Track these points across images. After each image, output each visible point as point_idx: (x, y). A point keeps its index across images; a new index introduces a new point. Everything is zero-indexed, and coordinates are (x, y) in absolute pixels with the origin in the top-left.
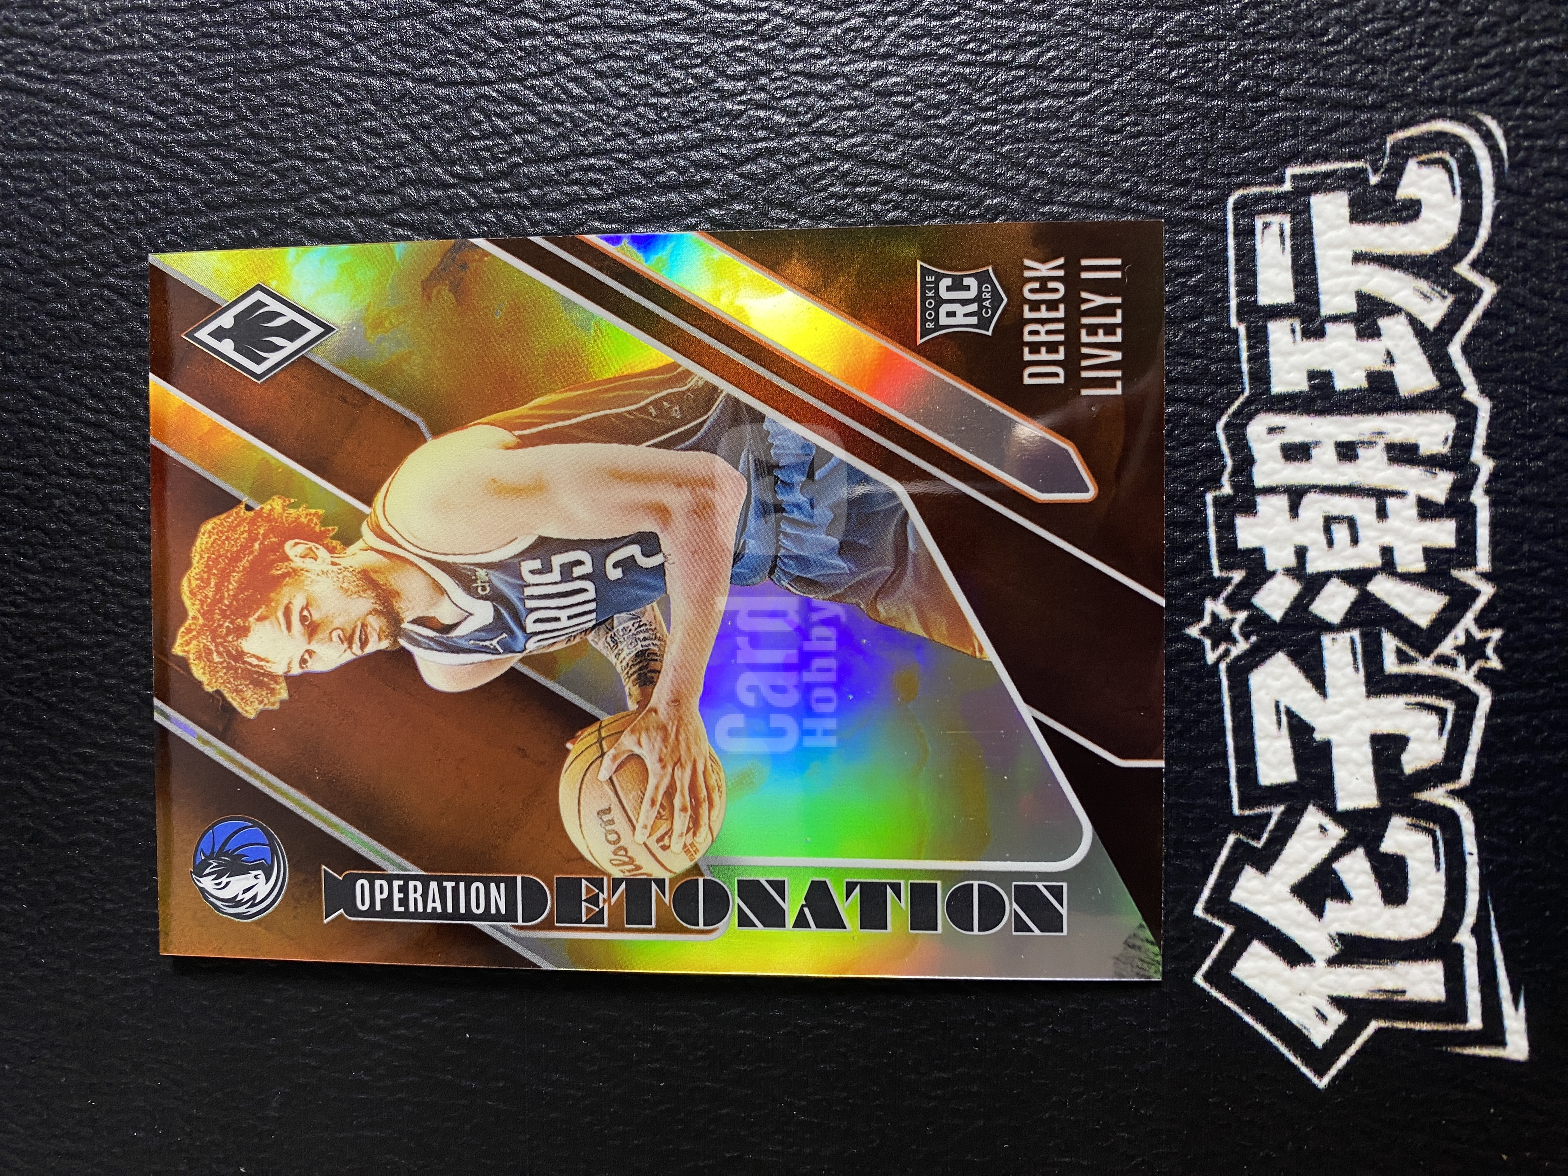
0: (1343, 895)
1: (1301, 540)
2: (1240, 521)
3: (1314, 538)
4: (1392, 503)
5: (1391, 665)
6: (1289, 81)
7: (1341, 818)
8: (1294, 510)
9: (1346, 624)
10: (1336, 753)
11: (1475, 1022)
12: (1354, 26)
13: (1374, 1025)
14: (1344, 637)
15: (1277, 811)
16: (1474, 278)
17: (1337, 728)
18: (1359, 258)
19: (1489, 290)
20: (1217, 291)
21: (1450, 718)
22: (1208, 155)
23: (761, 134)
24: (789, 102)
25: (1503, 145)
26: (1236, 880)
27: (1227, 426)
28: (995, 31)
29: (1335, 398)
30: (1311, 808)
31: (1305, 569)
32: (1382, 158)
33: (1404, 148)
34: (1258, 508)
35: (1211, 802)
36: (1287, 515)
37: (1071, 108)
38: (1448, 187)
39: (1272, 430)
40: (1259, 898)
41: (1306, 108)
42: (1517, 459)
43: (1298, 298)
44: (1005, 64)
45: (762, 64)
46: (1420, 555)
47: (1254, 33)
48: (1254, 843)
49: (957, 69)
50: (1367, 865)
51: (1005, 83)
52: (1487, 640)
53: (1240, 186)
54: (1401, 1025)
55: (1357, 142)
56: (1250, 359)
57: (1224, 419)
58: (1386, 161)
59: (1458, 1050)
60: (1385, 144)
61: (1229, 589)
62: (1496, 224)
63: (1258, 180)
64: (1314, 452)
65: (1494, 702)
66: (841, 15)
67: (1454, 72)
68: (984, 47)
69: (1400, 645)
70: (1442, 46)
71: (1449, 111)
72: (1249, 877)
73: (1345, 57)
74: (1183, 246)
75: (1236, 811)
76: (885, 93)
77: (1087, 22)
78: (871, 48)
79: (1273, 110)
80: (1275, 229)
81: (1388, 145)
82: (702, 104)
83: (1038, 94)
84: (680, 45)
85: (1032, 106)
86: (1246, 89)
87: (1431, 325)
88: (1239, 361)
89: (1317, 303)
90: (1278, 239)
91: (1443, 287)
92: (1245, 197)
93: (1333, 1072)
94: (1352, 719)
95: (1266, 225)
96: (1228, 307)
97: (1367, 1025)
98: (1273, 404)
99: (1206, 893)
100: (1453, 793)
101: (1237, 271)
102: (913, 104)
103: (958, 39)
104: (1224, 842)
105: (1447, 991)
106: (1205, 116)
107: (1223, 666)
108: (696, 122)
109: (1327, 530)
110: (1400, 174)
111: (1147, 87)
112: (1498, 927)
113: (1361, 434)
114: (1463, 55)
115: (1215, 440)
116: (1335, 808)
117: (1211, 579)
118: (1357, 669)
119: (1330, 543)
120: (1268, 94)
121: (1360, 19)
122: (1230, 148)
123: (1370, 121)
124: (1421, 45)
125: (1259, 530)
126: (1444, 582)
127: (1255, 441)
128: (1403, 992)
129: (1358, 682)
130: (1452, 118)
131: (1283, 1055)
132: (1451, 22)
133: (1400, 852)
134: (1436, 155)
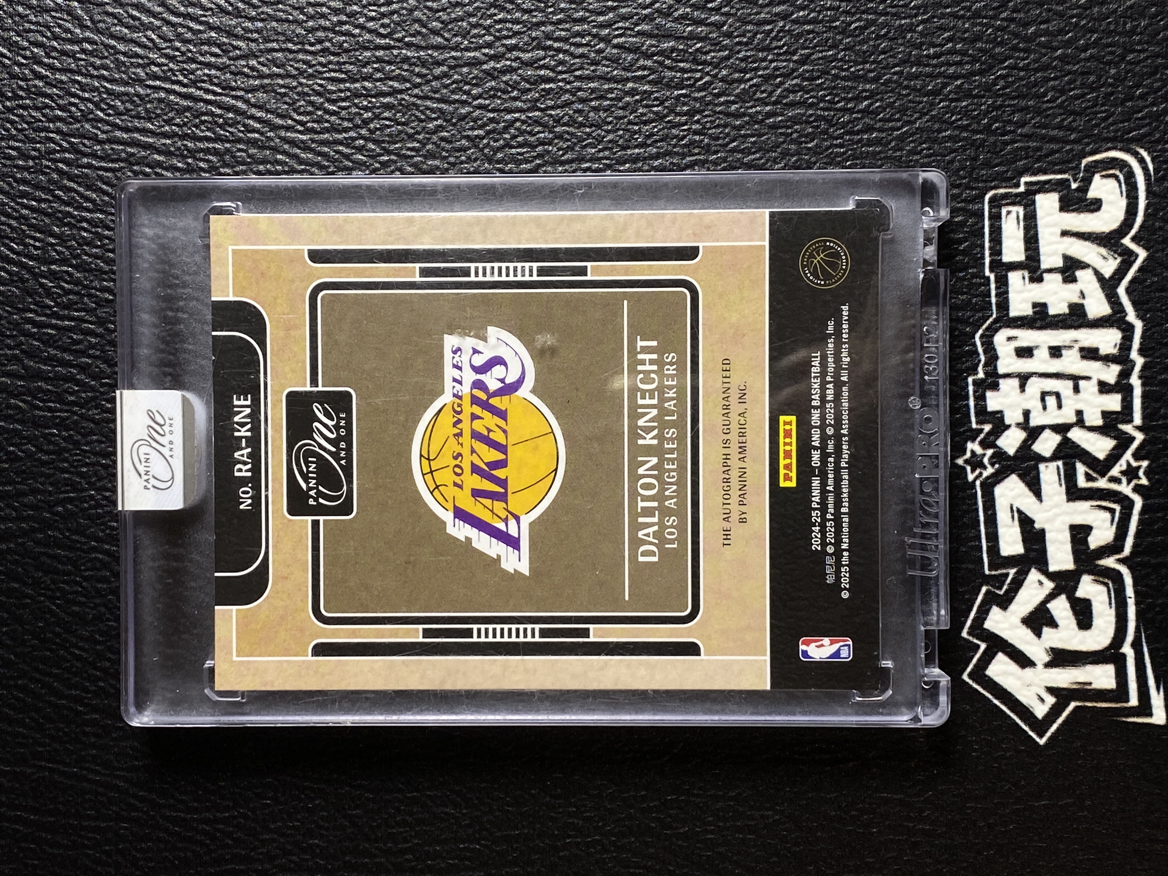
0: (1053, 624)
1: (1027, 406)
2: (989, 394)
3: (1034, 405)
4: (1082, 383)
5: (1082, 482)
6: (1023, 126)
7: (1051, 576)
8: (1022, 387)
9: (1054, 458)
10: (1048, 536)
11: (1134, 701)
12: (1062, 92)
13: (1073, 705)
14: (1053, 465)
15: (1012, 572)
16: (1133, 246)
17: (1048, 520)
18: (1065, 233)
19: (1142, 254)
20: (977, 254)
21: (1117, 515)
22: (974, 169)
23: (696, 151)
24: (714, 130)
25: (1151, 167)
26: (987, 614)
27: (982, 336)
28: (844, 88)
29: (1049, 319)
30: (1033, 570)
31: (1029, 423)
32: (1079, 173)
33: (1092, 167)
34: (1001, 386)
35: (970, 566)
36: (1018, 391)
37: (890, 138)
38: (1118, 190)
39: (1009, 339)
40: (1001, 626)
41: (1034, 141)
42: (1158, 358)
43: (1027, 258)
44: (850, 109)
45: (698, 105)
46: (1099, 415)
47: (1002, 94)
48: (998, 592)
49: (819, 112)
50: (1067, 605)
51: (849, 122)
52: (1139, 467)
53: (992, 188)
54: (1089, 704)
55: (1064, 162)
56: (997, 295)
57: (980, 332)
58: (1081, 175)
59: (1124, 719)
60: (1081, 164)
61: (982, 436)
62: (1146, 215)
63: (1004, 184)
64: (1035, 352)
65: (1144, 506)
66: (748, 76)
67: (1123, 122)
68: (836, 99)
69: (1087, 470)
70: (1116, 106)
71: (1120, 145)
72: (995, 612)
73: (1057, 111)
74: (956, 225)
75: (987, 572)
76: (774, 127)
77: (901, 84)
78: (766, 98)
79: (1013, 142)
80: (1013, 215)
81: (1083, 165)
82: (660, 130)
83: (869, 129)
84: (645, 92)
85: (866, 137)
86: (997, 128)
87: (1107, 275)
88: (989, 296)
89: (1039, 261)
90: (1016, 221)
91: (1115, 252)
92: (995, 196)
93: (1048, 734)
94: (1057, 515)
95: (1009, 213)
96: (984, 263)
97: (1068, 704)
98: (1010, 323)
99: (969, 623)
100: (1119, 561)
101: (990, 241)
102: (792, 133)
103: (820, 93)
104: (980, 591)
105: (1118, 683)
106: (972, 145)
107: (978, 483)
108: (656, 141)
109: (1043, 400)
110: (1090, 183)
111: (936, 126)
112: (1147, 643)
113: (1064, 341)
114: (1128, 112)
115: (974, 345)
116: (1048, 570)
117: (971, 430)
118: (1061, 485)
119: (1045, 408)
120: (1011, 132)
121: (1067, 87)
122: (987, 164)
123: (1072, 150)
124: (1103, 105)
125: (1001, 400)
126: (1114, 431)
127: (999, 345)
128: (1090, 684)
129: (1060, 494)
130: (1121, 150)
131: (1017, 724)
132: (1120, 92)
133: (1087, 597)
134: (1111, 172)
